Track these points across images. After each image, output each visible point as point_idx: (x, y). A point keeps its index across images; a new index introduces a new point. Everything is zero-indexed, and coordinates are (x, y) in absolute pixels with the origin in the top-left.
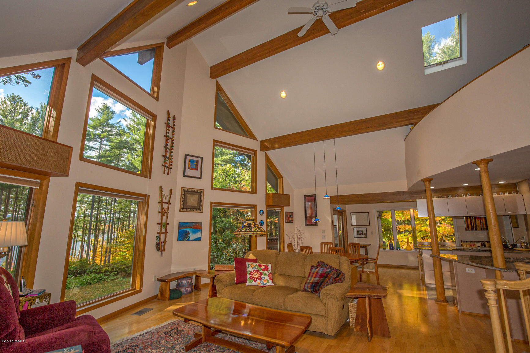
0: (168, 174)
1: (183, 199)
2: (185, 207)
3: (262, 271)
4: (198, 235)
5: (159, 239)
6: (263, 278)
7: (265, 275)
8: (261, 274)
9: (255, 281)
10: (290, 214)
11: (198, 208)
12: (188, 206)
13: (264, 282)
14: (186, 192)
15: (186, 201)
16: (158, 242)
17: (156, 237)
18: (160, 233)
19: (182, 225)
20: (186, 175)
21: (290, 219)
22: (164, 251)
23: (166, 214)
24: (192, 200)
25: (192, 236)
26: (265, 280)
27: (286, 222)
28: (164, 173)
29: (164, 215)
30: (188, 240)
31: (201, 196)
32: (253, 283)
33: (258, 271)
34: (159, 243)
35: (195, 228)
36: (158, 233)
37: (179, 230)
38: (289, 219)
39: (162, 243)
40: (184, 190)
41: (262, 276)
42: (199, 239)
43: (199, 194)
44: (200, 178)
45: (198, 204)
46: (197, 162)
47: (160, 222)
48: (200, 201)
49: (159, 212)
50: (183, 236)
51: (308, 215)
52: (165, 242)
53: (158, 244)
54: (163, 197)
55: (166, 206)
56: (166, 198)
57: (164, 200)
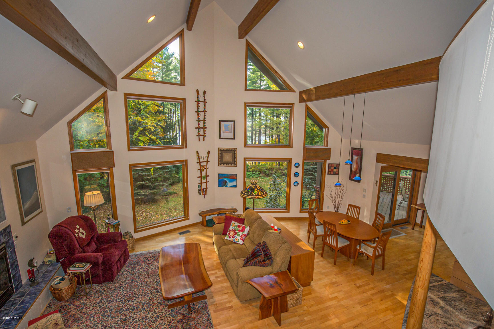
0: (204, 140)
1: (220, 157)
2: (222, 163)
3: (237, 232)
4: (234, 183)
5: (200, 187)
6: (236, 238)
7: (239, 235)
8: (236, 233)
9: (230, 238)
10: (335, 166)
11: (233, 163)
12: (224, 162)
13: (236, 240)
14: (222, 152)
15: (223, 158)
16: (199, 189)
17: (198, 186)
18: (201, 183)
19: (220, 176)
20: (221, 137)
21: (335, 170)
22: (206, 194)
23: (205, 170)
24: (228, 157)
25: (229, 184)
26: (237, 239)
27: (328, 174)
28: (199, 141)
29: (203, 171)
30: (226, 187)
31: (235, 154)
32: (229, 239)
33: (235, 230)
34: (201, 189)
35: (232, 178)
36: (199, 183)
37: (219, 179)
38: (332, 170)
39: (203, 189)
40: (220, 150)
41: (235, 236)
42: (235, 186)
43: (233, 152)
44: (234, 139)
45: (232, 160)
46: (230, 125)
47: (200, 176)
48: (234, 158)
49: (198, 169)
50: (222, 183)
51: (353, 170)
52: (206, 188)
53: (199, 191)
54: (200, 158)
55: (205, 164)
56: (203, 159)
57: (201, 160)
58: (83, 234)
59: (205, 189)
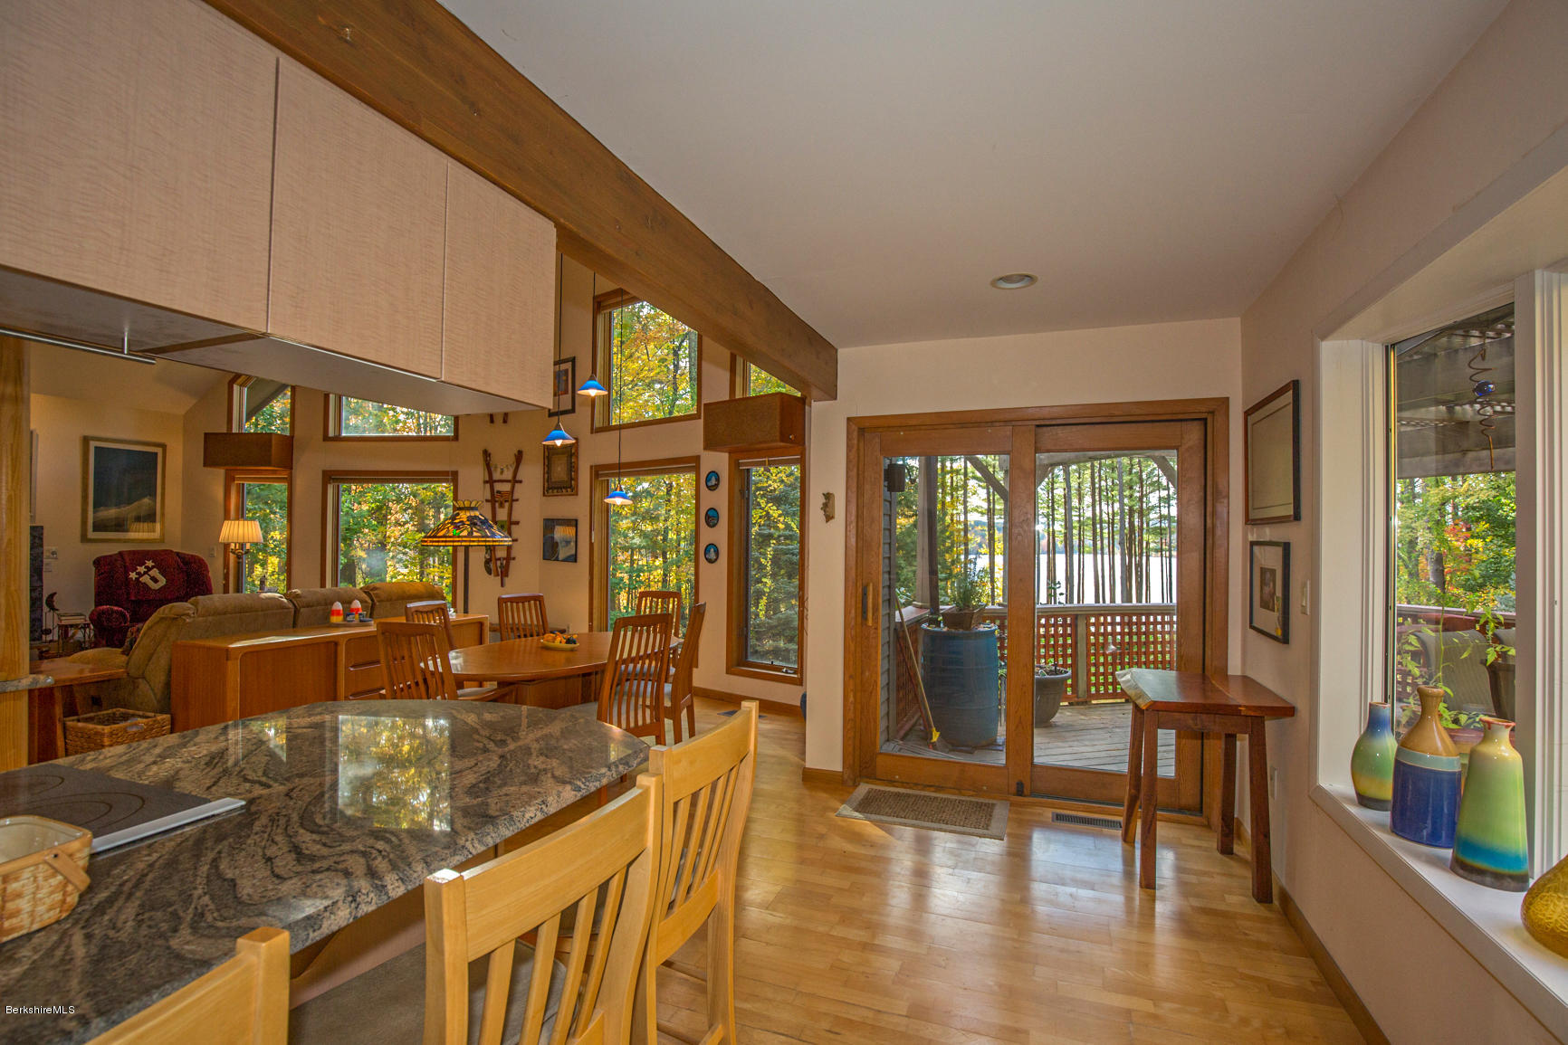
0: (505, 421)
2: (550, 486)
4: (571, 549)
11: (571, 485)
12: (555, 482)
15: (552, 471)
16: (488, 557)
19: (546, 524)
23: (507, 505)
24: (560, 470)
25: (563, 551)
28: (493, 422)
29: (501, 506)
30: (557, 559)
31: (575, 459)
34: (490, 560)
37: (543, 537)
39: (499, 559)
40: (548, 448)
42: (574, 559)
43: (569, 449)
44: (573, 411)
45: (568, 474)
46: (566, 371)
48: (573, 470)
49: (487, 501)
50: (549, 548)
52: (509, 559)
53: (487, 562)
54: (493, 469)
55: (506, 487)
56: (502, 472)
57: (496, 476)
58: (155, 580)
59: (504, 559)
